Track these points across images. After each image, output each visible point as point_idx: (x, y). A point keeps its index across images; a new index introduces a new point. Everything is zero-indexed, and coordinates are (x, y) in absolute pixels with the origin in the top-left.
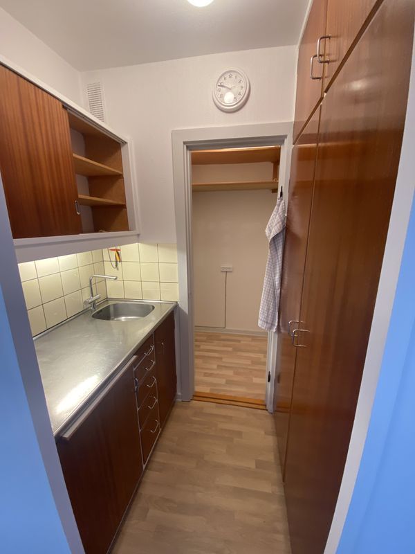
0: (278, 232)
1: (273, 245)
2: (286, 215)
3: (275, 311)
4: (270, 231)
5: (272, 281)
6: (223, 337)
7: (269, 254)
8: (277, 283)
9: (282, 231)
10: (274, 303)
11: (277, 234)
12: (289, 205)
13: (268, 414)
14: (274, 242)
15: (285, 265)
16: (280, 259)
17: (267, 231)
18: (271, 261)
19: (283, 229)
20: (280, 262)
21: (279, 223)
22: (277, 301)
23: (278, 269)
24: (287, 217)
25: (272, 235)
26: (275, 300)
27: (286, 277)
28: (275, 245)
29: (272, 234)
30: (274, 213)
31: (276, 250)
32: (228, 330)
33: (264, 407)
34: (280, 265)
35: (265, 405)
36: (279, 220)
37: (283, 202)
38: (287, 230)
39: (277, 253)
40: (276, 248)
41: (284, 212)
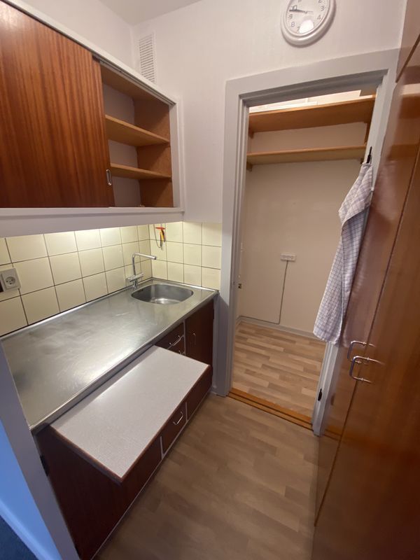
0: (357, 212)
1: (348, 230)
2: (373, 189)
3: (339, 319)
4: (346, 210)
5: (339, 279)
6: (275, 334)
7: (340, 243)
8: (347, 282)
9: (364, 212)
10: (339, 307)
11: (356, 216)
12: (379, 175)
13: (313, 436)
14: (350, 227)
15: (361, 259)
16: (355, 251)
17: (341, 211)
18: (342, 252)
19: (366, 209)
20: (355, 255)
21: (359, 199)
22: (344, 305)
23: (350, 264)
24: (374, 192)
25: (348, 217)
26: (340, 304)
27: (361, 276)
28: (351, 231)
29: (348, 214)
30: (355, 186)
31: (352, 238)
32: (283, 327)
33: (309, 426)
34: (355, 259)
35: (312, 425)
36: (361, 196)
37: (370, 169)
38: (371, 211)
39: (352, 242)
40: (351, 235)
41: (370, 184)
